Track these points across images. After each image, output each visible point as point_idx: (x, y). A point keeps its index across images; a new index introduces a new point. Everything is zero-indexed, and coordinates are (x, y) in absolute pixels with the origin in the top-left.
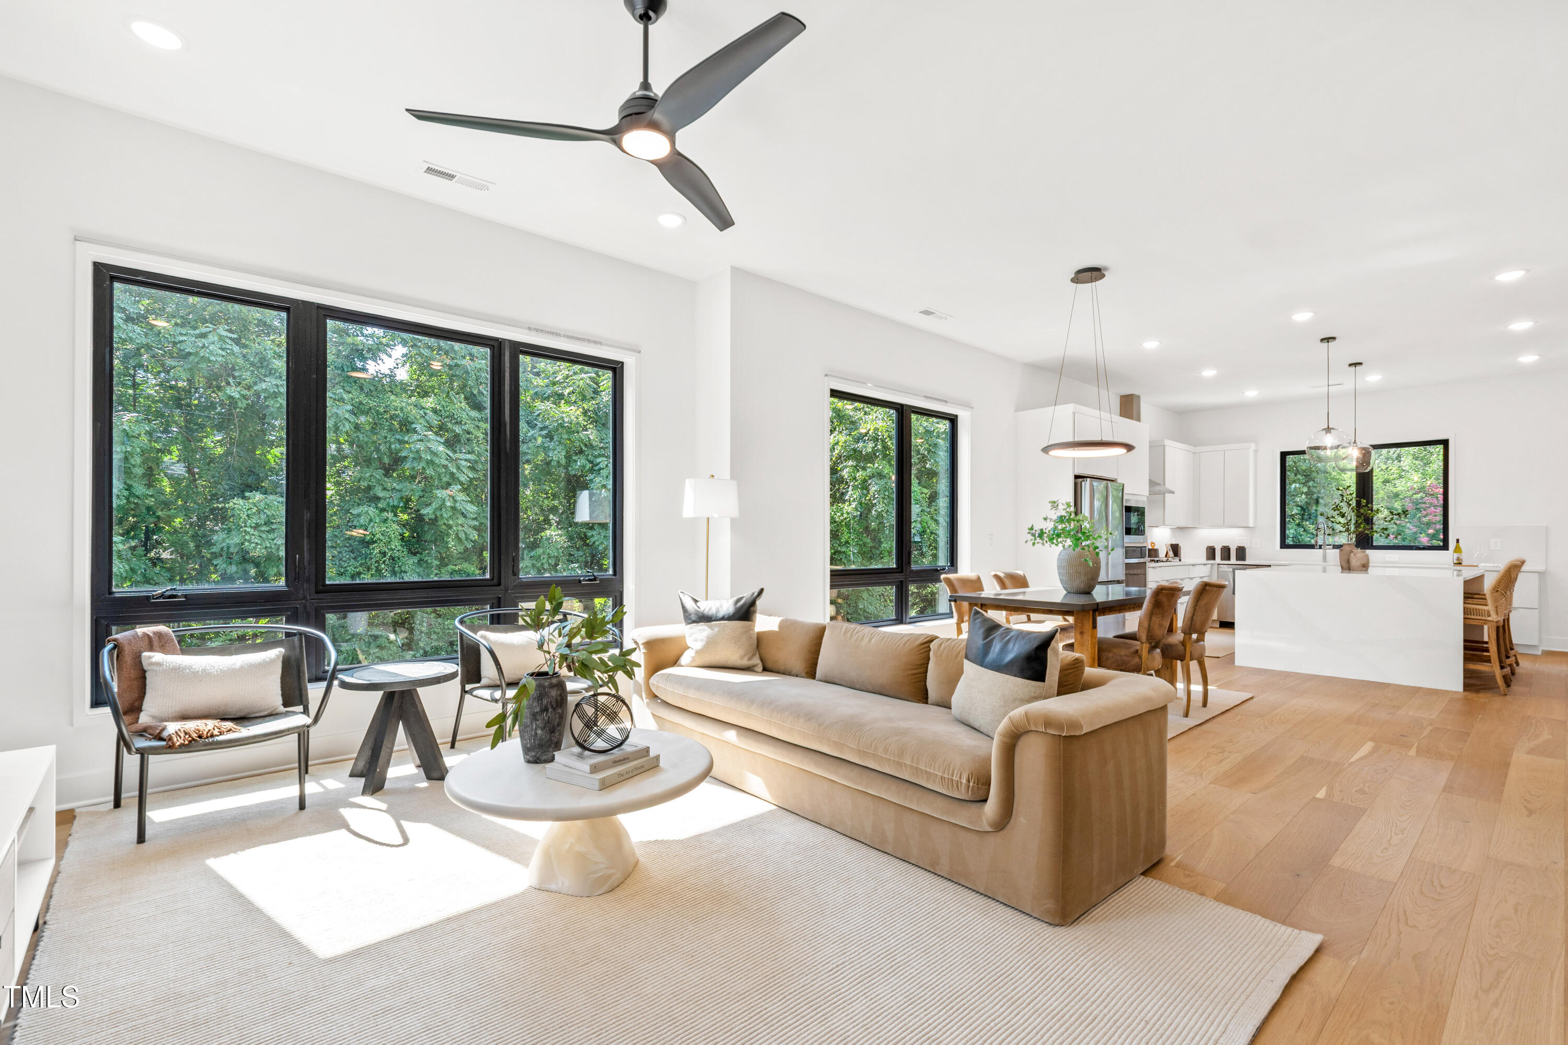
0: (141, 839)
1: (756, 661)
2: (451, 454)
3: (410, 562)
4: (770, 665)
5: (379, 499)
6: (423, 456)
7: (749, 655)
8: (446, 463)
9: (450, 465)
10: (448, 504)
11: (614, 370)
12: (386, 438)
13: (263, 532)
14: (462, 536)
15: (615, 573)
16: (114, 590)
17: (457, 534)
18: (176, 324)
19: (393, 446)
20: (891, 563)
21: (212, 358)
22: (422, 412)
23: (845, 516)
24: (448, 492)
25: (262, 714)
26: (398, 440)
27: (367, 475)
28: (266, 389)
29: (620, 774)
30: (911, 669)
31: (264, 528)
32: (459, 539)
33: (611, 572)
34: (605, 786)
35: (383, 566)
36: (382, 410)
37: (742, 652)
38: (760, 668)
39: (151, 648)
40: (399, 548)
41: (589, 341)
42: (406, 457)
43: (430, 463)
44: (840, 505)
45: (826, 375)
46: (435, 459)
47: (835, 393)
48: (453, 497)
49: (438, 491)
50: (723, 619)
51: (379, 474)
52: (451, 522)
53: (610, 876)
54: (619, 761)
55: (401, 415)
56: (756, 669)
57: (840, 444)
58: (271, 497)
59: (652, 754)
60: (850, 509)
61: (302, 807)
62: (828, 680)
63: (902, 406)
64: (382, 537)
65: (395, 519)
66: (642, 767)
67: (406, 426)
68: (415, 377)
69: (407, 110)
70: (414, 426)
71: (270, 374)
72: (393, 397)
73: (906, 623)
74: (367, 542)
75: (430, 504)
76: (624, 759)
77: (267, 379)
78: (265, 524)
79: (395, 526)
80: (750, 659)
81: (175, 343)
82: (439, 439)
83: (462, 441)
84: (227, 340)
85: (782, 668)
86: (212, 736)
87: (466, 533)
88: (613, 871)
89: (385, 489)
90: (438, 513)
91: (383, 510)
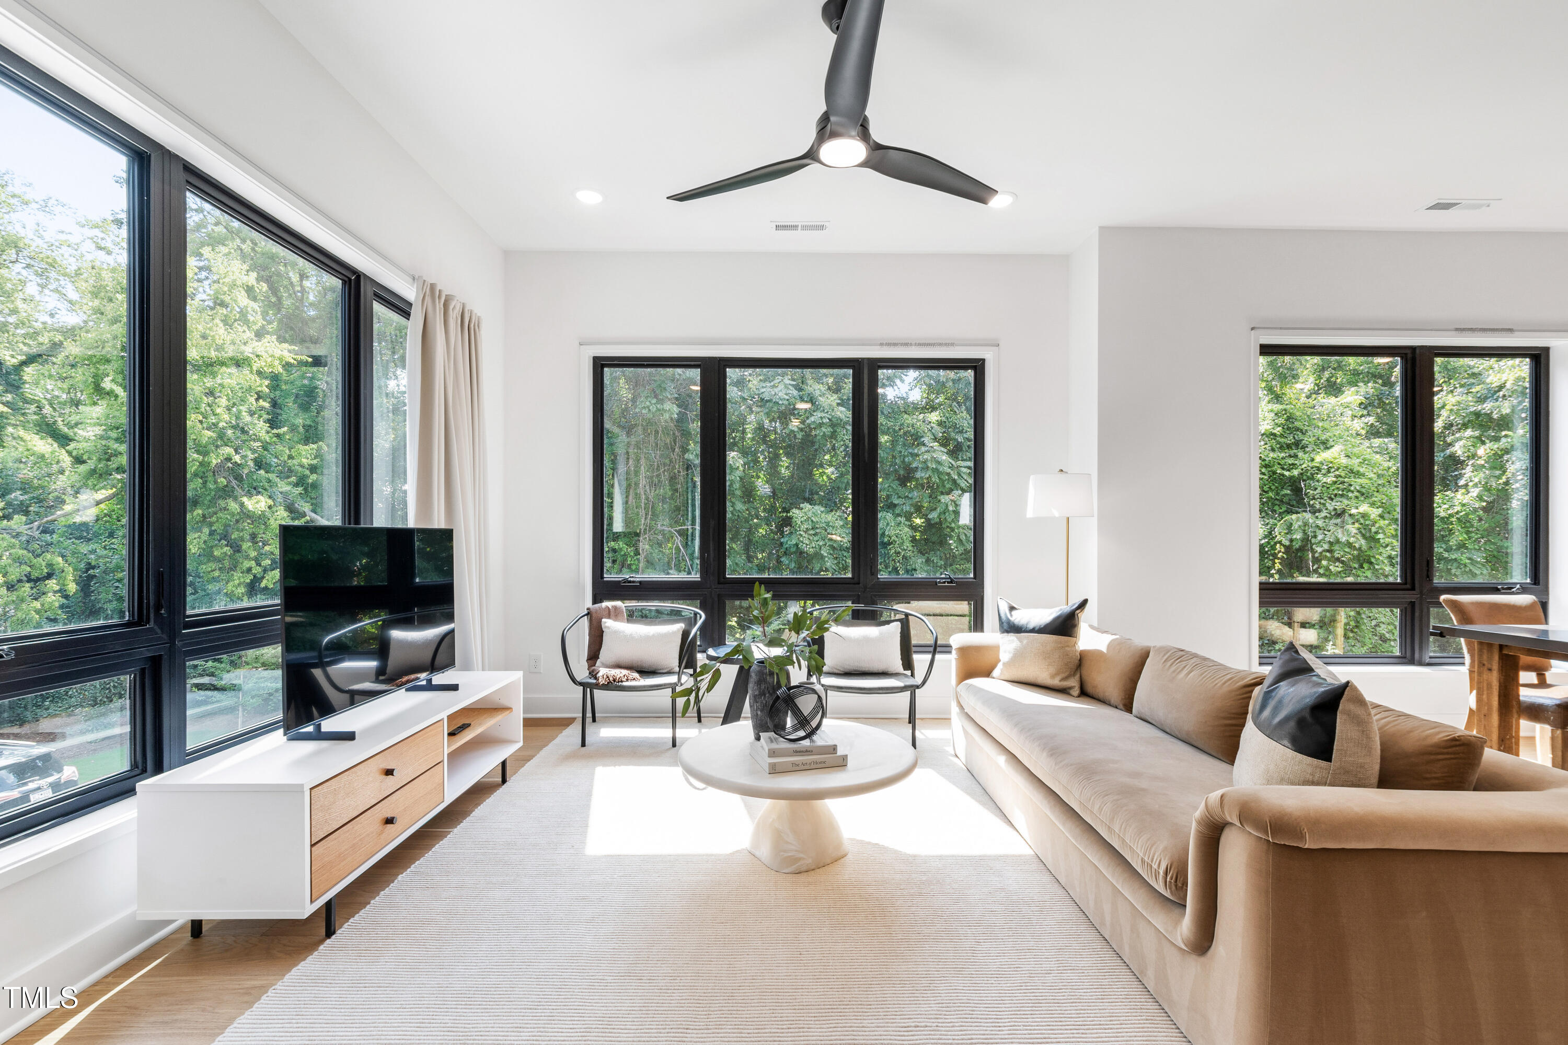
0: (583, 744)
1: (1074, 683)
2: (953, 462)
3: (919, 561)
4: (1089, 689)
5: (895, 506)
6: (929, 465)
7: (1064, 675)
8: (949, 471)
9: (952, 472)
10: (951, 508)
11: (975, 368)
12: (901, 452)
13: (811, 535)
14: (963, 537)
15: (975, 577)
16: (605, 576)
17: (958, 536)
18: (761, 380)
19: (906, 459)
20: (1394, 574)
21: (780, 402)
22: (928, 427)
23: (1458, 508)
24: (950, 497)
25: (664, 671)
26: (911, 453)
27: (886, 486)
28: (814, 422)
29: (794, 764)
30: (1225, 718)
31: (812, 532)
32: (960, 541)
33: (972, 576)
34: (774, 770)
35: (898, 564)
36: (897, 428)
37: (1052, 670)
38: (1076, 692)
39: (609, 617)
40: (910, 548)
41: (940, 344)
42: (917, 468)
43: (935, 470)
44: (1448, 493)
45: (1253, 329)
46: (939, 467)
47: (1266, 350)
48: (955, 502)
49: (942, 497)
50: (1033, 631)
51: (895, 485)
52: (953, 525)
53: (799, 859)
54: (800, 752)
55: (913, 431)
56: (1072, 692)
57: (1447, 407)
58: (817, 507)
59: (840, 752)
60: (1466, 499)
61: (674, 745)
62: (1143, 716)
63: (1413, 349)
64: (896, 539)
65: (907, 523)
66: (824, 762)
67: (916, 438)
68: (925, 395)
69: (668, 198)
70: (923, 439)
71: (817, 409)
72: (906, 416)
73: (1421, 663)
74: (885, 543)
75: (935, 509)
76: (807, 751)
77: (815, 414)
78: (812, 529)
79: (906, 529)
80: (1062, 680)
81: (759, 395)
82: (943, 449)
83: (964, 449)
84: (790, 387)
85: (1101, 696)
86: (622, 681)
87: (966, 535)
88: (801, 855)
89: (899, 497)
90: (943, 517)
91: (898, 515)
